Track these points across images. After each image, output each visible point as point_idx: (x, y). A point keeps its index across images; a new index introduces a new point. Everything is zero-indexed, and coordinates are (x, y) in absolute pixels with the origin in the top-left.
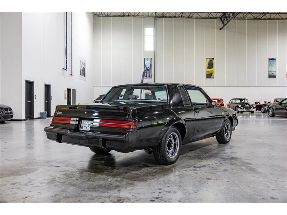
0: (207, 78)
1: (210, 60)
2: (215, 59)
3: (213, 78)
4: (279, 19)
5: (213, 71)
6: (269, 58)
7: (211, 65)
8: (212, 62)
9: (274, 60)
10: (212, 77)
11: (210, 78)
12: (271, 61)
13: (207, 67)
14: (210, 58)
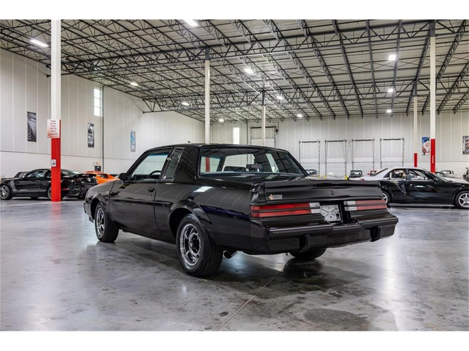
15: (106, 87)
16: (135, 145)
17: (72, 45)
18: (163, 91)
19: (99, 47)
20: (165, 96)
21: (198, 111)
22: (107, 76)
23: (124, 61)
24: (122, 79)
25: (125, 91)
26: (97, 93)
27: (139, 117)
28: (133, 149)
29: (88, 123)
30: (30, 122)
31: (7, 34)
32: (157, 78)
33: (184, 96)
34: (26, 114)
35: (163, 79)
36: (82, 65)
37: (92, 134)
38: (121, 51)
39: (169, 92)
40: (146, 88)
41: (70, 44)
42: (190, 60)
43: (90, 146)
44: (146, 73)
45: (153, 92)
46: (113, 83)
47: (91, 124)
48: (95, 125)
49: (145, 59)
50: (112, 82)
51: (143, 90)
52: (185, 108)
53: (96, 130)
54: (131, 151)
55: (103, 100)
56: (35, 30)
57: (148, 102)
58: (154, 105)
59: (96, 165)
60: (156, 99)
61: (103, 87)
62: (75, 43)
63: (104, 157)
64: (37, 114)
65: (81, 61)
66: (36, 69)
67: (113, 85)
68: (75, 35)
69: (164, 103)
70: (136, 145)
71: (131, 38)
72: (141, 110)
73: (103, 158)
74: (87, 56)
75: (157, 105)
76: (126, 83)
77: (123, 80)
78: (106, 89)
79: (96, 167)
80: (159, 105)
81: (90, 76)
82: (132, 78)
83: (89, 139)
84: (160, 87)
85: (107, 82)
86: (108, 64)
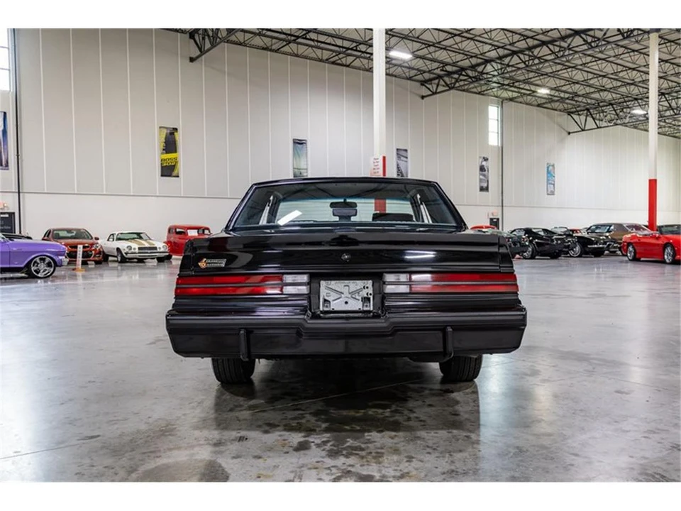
0: (162, 176)
1: (169, 131)
2: (180, 130)
3: (178, 176)
4: (311, 59)
5: (176, 159)
6: (294, 140)
7: (170, 145)
8: (174, 138)
9: (302, 144)
10: (174, 174)
11: (170, 176)
12: (299, 146)
13: (162, 147)
14: (168, 126)
15: (506, 101)
16: (554, 185)
17: (472, 39)
18: (596, 96)
19: (479, 45)
20: (601, 104)
21: (667, 121)
22: (503, 85)
23: (551, 50)
24: (527, 87)
25: (535, 103)
26: (493, 112)
27: (562, 141)
28: (551, 191)
29: (480, 157)
30: (399, 162)
31: (364, 50)
32: (609, 69)
33: (636, 99)
34: (395, 151)
35: (620, 68)
36: (464, 75)
37: (486, 173)
38: (512, 44)
39: (607, 96)
40: (567, 96)
41: (468, 38)
42: (624, 38)
43: (482, 189)
44: (558, 71)
45: (580, 99)
46: (515, 95)
47: (484, 158)
48: (489, 159)
49: (584, 40)
50: (514, 93)
51: (562, 98)
52: (641, 119)
53: (492, 167)
54: (548, 194)
55: (502, 121)
56: (394, 38)
57: (575, 117)
58: (586, 120)
59: (492, 217)
60: (588, 110)
61: (502, 102)
62: (476, 36)
63: (504, 205)
64: (409, 151)
65: (463, 69)
66: (407, 89)
67: (516, 98)
68: (444, 33)
69: (602, 115)
70: (556, 185)
71: (489, 34)
72: (564, 129)
73: (502, 206)
74: (467, 60)
75: (590, 119)
76: (534, 92)
77: (529, 88)
78: (506, 104)
79: (491, 219)
80: (594, 119)
81: (479, 89)
82: (539, 82)
83: (481, 180)
84: (616, 84)
85: (505, 94)
86: (527, 58)
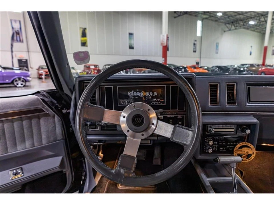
6: (129, 33)
9: (132, 35)
15: (204, 19)
20: (238, 20)
26: (199, 23)
27: (222, 34)
28: (217, 52)
39: (242, 17)
51: (225, 18)
52: (251, 26)
55: (202, 27)
57: (228, 25)
58: (231, 26)
60: (232, 22)
67: (208, 18)
69: (238, 25)
70: (219, 50)
72: (223, 30)
73: (200, 58)
76: (215, 15)
80: (234, 26)
85: (204, 16)
